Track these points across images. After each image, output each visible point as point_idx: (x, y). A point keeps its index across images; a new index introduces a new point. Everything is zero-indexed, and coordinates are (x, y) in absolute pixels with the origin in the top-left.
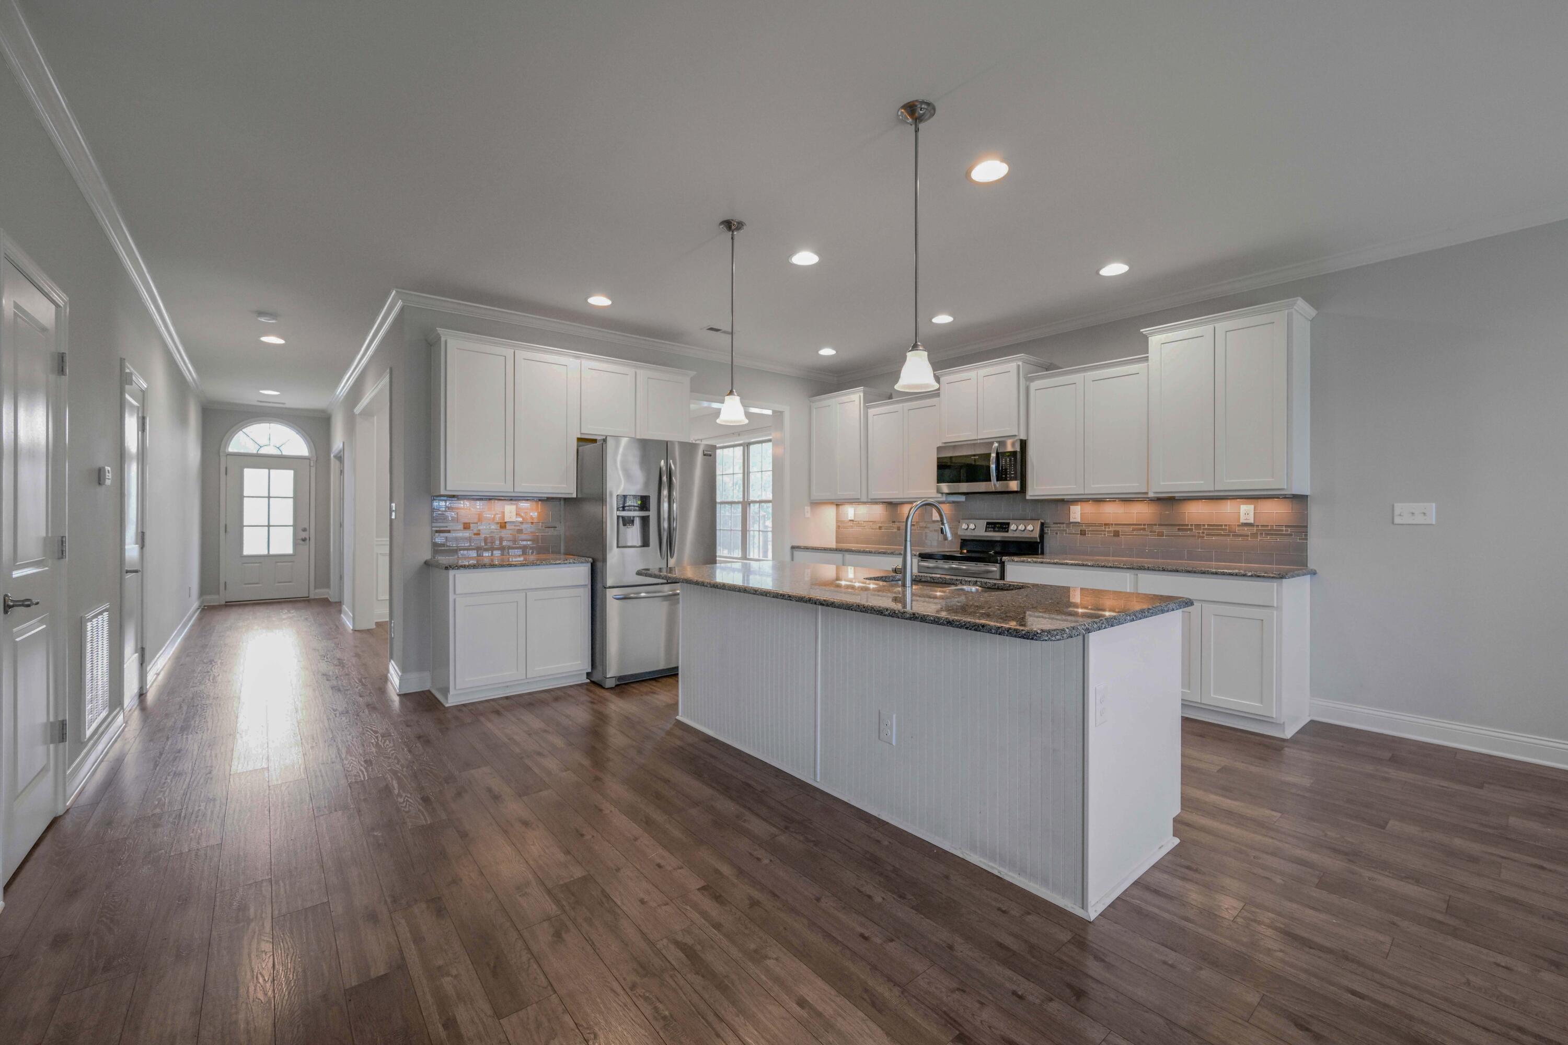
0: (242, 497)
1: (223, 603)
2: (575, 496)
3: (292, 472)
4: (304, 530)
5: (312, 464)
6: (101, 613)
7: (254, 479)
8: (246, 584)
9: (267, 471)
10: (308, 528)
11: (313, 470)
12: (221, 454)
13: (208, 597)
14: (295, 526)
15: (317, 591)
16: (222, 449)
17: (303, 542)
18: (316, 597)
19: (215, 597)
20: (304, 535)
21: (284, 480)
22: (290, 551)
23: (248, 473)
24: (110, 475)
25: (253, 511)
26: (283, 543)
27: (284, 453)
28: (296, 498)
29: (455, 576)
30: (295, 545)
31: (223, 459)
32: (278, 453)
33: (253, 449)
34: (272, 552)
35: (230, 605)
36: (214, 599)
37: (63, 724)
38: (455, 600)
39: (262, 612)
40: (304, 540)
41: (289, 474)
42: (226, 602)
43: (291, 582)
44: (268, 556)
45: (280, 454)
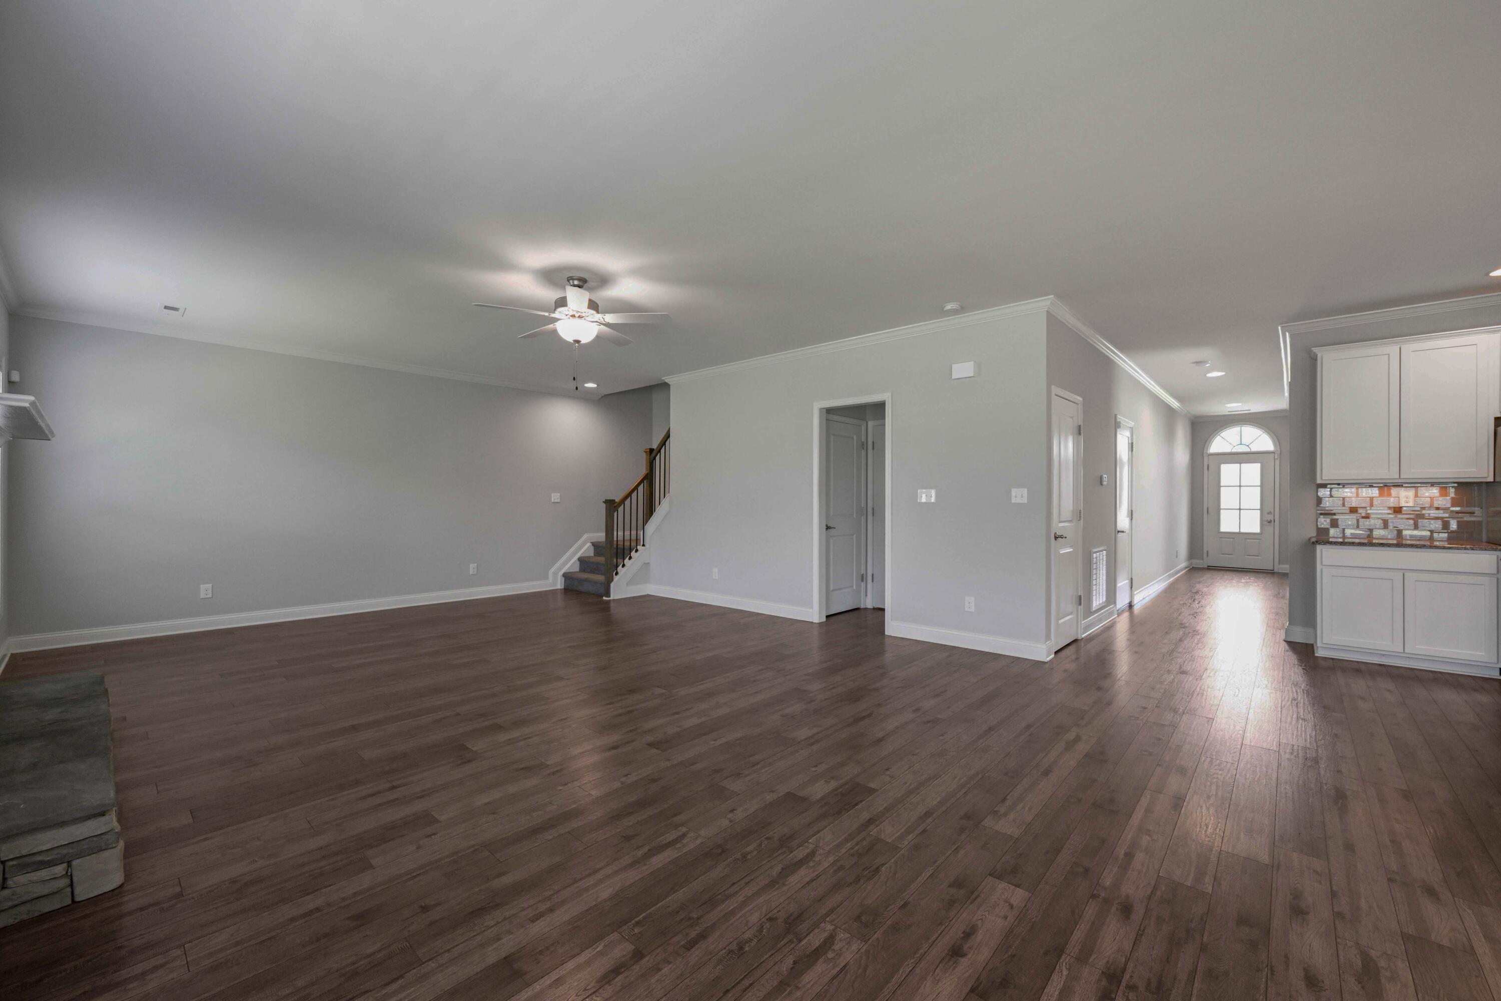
0: (1219, 486)
1: (1206, 567)
2: (1492, 480)
3: (1258, 465)
4: (1270, 513)
5: (1276, 457)
6: (1102, 551)
7: (1228, 473)
8: (1223, 554)
9: (1238, 466)
10: (1273, 512)
11: (1277, 462)
12: (1204, 455)
13: (1194, 561)
14: (1262, 509)
15: (1281, 566)
16: (1205, 452)
17: (1269, 524)
18: (1280, 571)
19: (1199, 561)
20: (1270, 517)
21: (1252, 472)
22: (1257, 529)
23: (1225, 468)
24: (1106, 479)
25: (1228, 498)
26: (1252, 524)
27: (1254, 450)
28: (1262, 487)
29: (1322, 550)
30: (1262, 525)
31: (1206, 459)
32: (1248, 450)
33: (1228, 449)
34: (1242, 531)
35: (1210, 568)
36: (1197, 563)
37: (1080, 597)
38: (1322, 570)
39: (1235, 578)
40: (1270, 522)
41: (1257, 467)
42: (1208, 566)
43: (1257, 556)
44: (1240, 533)
45: (1250, 450)
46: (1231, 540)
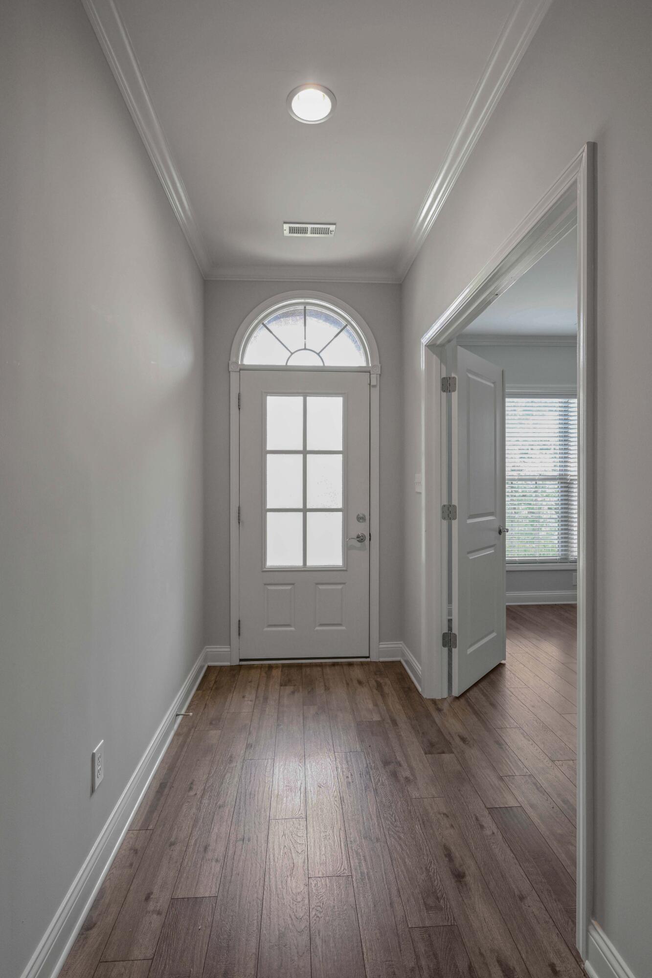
0: (263, 452)
1: (238, 661)
3: (339, 401)
4: (361, 519)
5: (374, 382)
7: (281, 416)
9: (300, 399)
10: (367, 518)
11: (375, 393)
12: (231, 368)
14: (345, 509)
15: (384, 645)
16: (233, 359)
17: (358, 544)
18: (383, 659)
19: (225, 649)
20: (361, 528)
21: (328, 415)
23: (273, 404)
25: (280, 480)
26: (328, 546)
27: (329, 363)
28: (346, 453)
30: (347, 548)
31: (234, 377)
32: (317, 363)
33: (278, 358)
34: (309, 563)
35: (246, 665)
40: (360, 539)
41: (336, 404)
42: (241, 660)
43: (340, 625)
44: (304, 571)
45: (321, 364)
46: (289, 587)
